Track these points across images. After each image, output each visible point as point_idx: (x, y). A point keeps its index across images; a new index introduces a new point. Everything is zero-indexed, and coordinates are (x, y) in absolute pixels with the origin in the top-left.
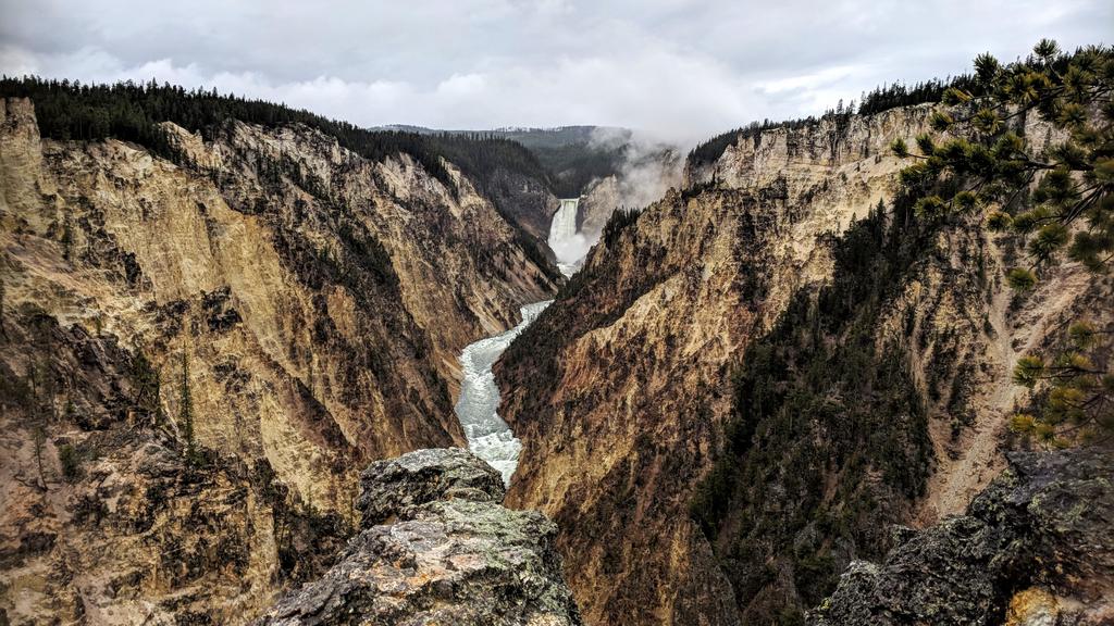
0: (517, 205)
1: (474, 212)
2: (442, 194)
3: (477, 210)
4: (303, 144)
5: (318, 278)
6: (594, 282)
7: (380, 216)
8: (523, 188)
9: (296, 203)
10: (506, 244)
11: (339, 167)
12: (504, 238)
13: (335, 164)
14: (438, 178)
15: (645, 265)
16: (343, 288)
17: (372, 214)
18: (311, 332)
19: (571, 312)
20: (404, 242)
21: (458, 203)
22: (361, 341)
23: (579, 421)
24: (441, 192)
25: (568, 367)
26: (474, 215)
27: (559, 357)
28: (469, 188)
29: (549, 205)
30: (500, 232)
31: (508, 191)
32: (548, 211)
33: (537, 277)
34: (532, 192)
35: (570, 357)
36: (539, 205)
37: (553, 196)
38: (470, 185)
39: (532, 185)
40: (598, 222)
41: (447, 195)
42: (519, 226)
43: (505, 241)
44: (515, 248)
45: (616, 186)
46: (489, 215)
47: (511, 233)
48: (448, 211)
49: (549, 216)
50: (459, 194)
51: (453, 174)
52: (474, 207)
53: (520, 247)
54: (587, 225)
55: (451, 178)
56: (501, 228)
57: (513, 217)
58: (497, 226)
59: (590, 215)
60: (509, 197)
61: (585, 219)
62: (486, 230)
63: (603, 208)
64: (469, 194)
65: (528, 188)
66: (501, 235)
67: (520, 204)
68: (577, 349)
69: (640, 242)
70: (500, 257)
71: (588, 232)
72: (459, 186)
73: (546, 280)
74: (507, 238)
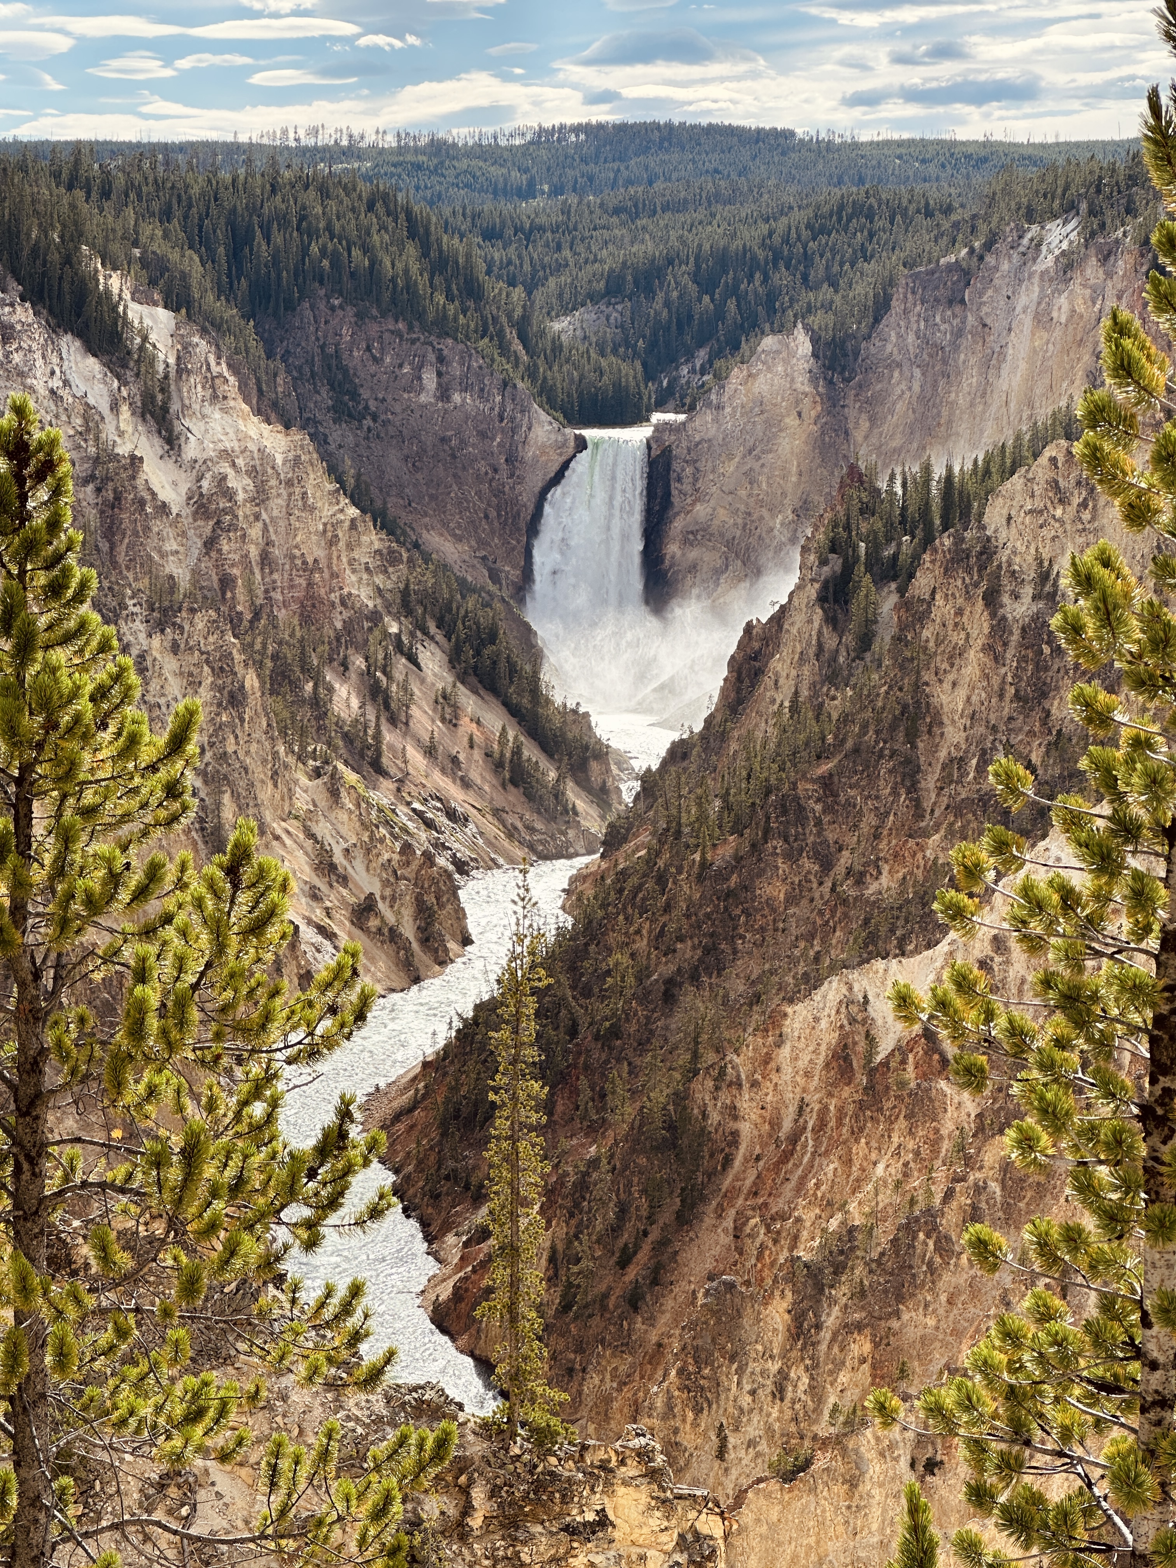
0: (394, 457)
1: (241, 485)
2: (104, 406)
3: (252, 472)
6: (822, 769)
8: (415, 383)
10: (375, 618)
12: (364, 593)
14: (80, 334)
15: (1043, 692)
19: (730, 894)
21: (173, 445)
23: (862, 1346)
24: (99, 398)
25: (745, 1128)
26: (241, 497)
27: (710, 1084)
28: (217, 381)
29: (530, 453)
30: (350, 564)
31: (354, 395)
32: (521, 480)
33: (508, 755)
34: (457, 398)
35: (755, 1084)
36: (487, 454)
37: (543, 416)
38: (218, 369)
39: (456, 369)
40: (735, 524)
41: (125, 411)
42: (416, 546)
43: (371, 604)
44: (412, 635)
45: (810, 371)
46: (304, 495)
47: (391, 570)
48: (133, 477)
49: (527, 499)
50: (175, 407)
51: (147, 322)
52: (240, 462)
53: (433, 629)
54: (691, 538)
55: (138, 340)
56: (350, 547)
57: (385, 503)
58: (333, 542)
59: (699, 496)
60: (360, 421)
61: (678, 514)
62: (293, 558)
63: (757, 466)
64: (218, 406)
65: (439, 384)
66: (354, 578)
67: (406, 452)
68: (785, 1051)
69: (1016, 597)
70: (353, 673)
71: (694, 567)
72: (173, 374)
73: (547, 772)
74: (378, 592)
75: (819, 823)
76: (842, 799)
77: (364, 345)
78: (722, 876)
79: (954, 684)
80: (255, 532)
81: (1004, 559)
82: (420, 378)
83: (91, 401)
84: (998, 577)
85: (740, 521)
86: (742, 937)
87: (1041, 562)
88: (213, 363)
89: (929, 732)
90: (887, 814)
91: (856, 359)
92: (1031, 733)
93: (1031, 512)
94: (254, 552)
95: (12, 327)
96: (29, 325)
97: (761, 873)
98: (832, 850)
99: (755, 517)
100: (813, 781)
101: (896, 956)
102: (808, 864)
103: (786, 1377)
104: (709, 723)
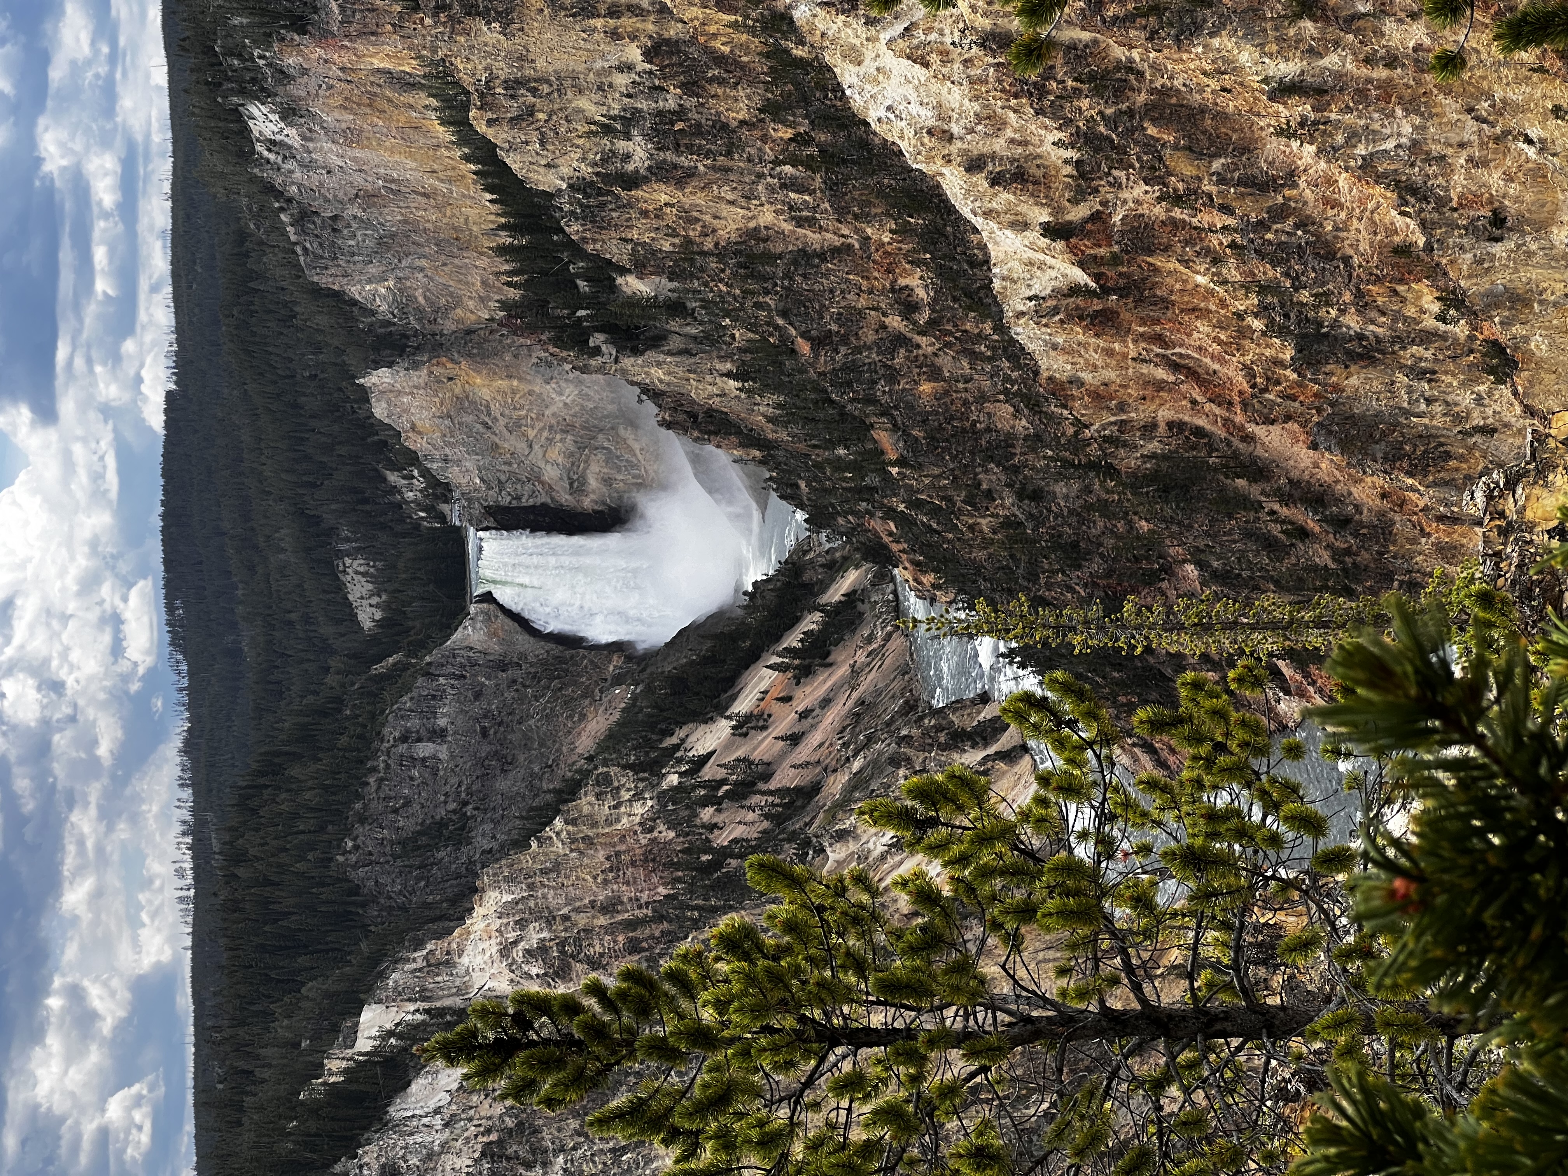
0: (502, 784)
1: (535, 935)
3: (521, 924)
6: (804, 347)
8: (429, 764)
10: (663, 797)
12: (639, 809)
14: (388, 1099)
15: (722, 128)
19: (931, 438)
25: (1165, 414)
26: (545, 934)
27: (1122, 452)
28: (432, 961)
29: (495, 647)
30: (611, 824)
31: (442, 824)
32: (523, 656)
33: (797, 662)
34: (442, 722)
35: (1122, 407)
36: (498, 691)
37: (457, 635)
38: (419, 960)
39: (414, 723)
40: (561, 440)
42: (590, 759)
43: (650, 803)
44: (679, 761)
45: (407, 369)
46: (544, 872)
47: (616, 784)
49: (540, 649)
50: (457, 1002)
51: (374, 1032)
52: (512, 936)
53: (674, 740)
54: (577, 485)
55: (393, 1041)
56: (594, 825)
57: (549, 791)
58: (589, 841)
59: (535, 477)
60: (468, 819)
61: (552, 499)
62: (606, 882)
63: (502, 422)
64: (457, 960)
65: (430, 740)
66: (625, 820)
67: (498, 772)
68: (1086, 376)
69: (627, 157)
70: (719, 819)
71: (607, 481)
72: (426, 1005)
73: (811, 622)
74: (638, 796)
75: (858, 350)
76: (834, 327)
77: (392, 816)
78: (912, 443)
79: (716, 217)
80: (581, 920)
81: (590, 170)
82: (424, 760)
83: (455, 1086)
84: (608, 175)
85: (558, 437)
86: (974, 423)
87: (592, 132)
88: (414, 966)
89: (766, 240)
90: (847, 281)
91: (394, 324)
92: (764, 138)
93: (542, 144)
94: (602, 921)
95: (383, 1166)
96: (381, 1149)
97: (910, 407)
98: (884, 335)
99: (554, 422)
100: (817, 356)
101: (990, 270)
102: (900, 358)
103: (1412, 368)
104: (762, 462)
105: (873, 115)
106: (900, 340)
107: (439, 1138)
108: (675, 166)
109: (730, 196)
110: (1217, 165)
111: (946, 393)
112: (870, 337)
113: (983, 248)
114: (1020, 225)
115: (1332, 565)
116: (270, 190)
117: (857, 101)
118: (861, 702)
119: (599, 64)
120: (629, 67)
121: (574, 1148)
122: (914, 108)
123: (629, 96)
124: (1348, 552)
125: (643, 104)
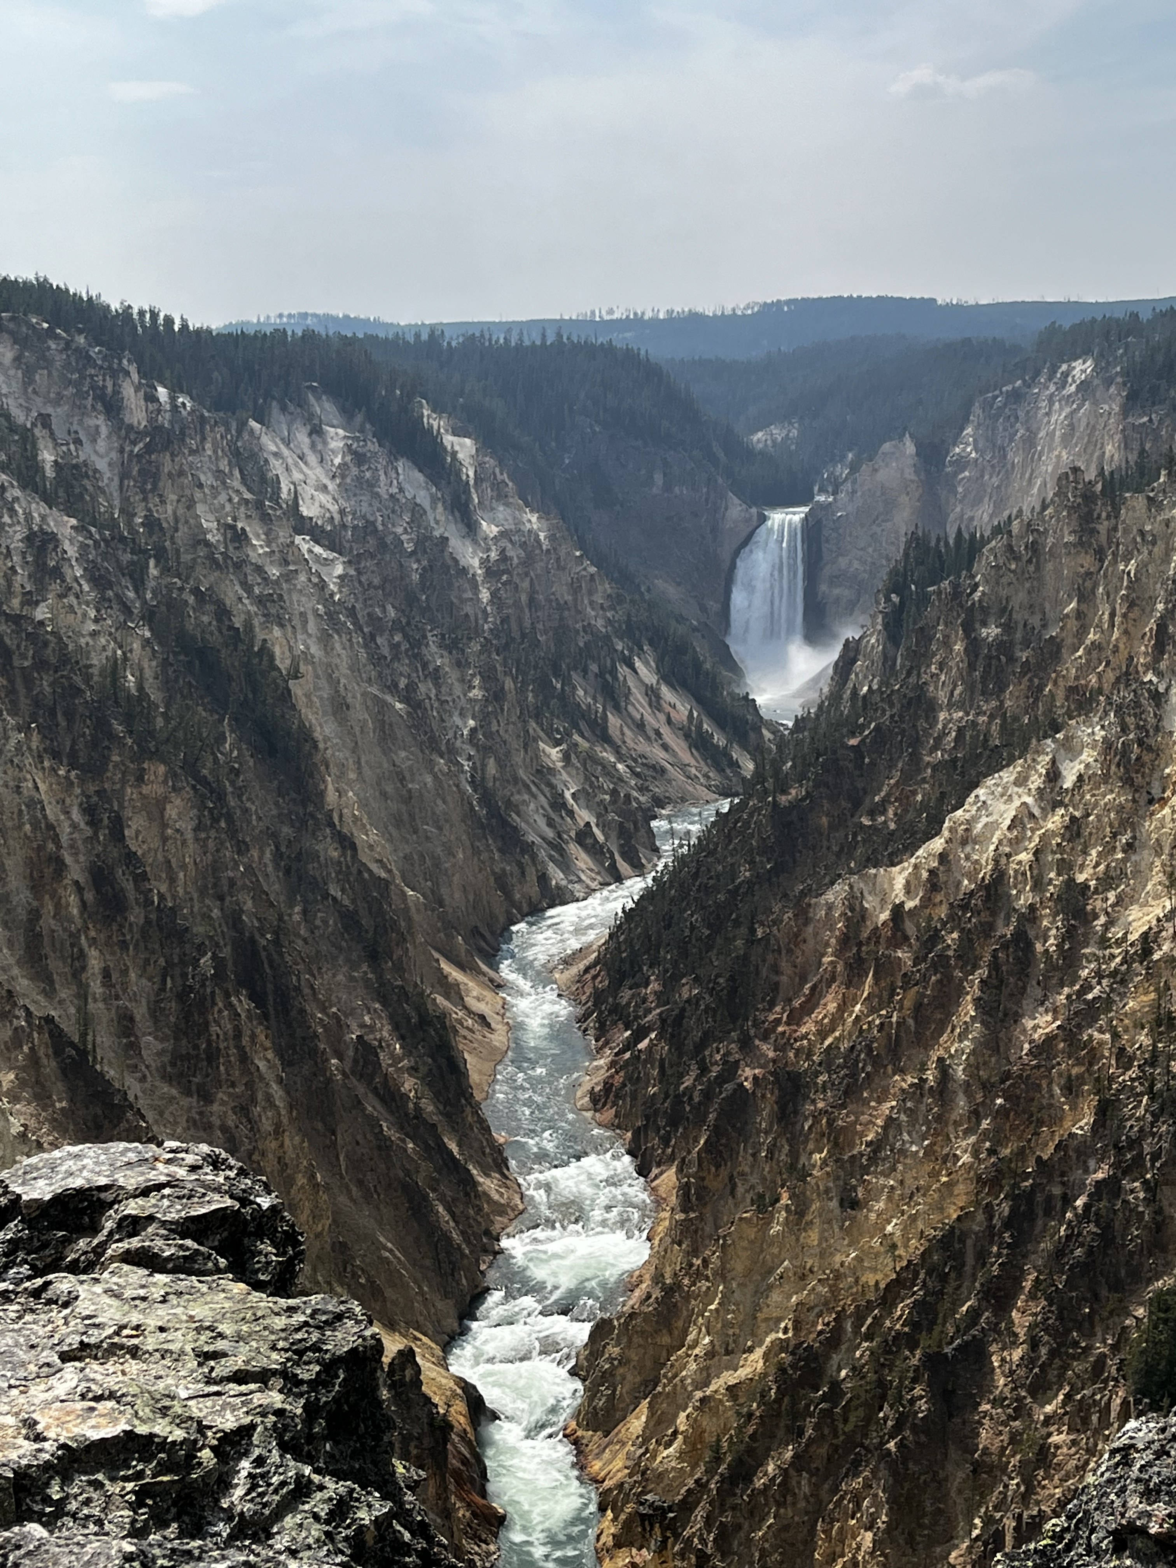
1: (516, 554)
2: (426, 504)
3: (523, 545)
4: (41, 377)
5: (94, 743)
6: (856, 741)
7: (259, 569)
8: (649, 481)
9: (29, 539)
10: (607, 638)
11: (141, 434)
12: (600, 623)
13: (130, 427)
14: (413, 459)
16: (162, 769)
17: (238, 566)
18: (79, 888)
19: (791, 824)
20: (325, 640)
21: (471, 528)
22: (216, 913)
24: (423, 498)
25: (785, 980)
26: (516, 561)
27: (760, 951)
28: (501, 486)
29: (727, 526)
30: (590, 604)
31: (608, 490)
32: (721, 544)
33: (693, 729)
34: (677, 490)
35: (789, 951)
36: (698, 527)
37: (736, 501)
38: (502, 477)
39: (676, 471)
40: (865, 570)
41: (440, 508)
43: (604, 630)
44: (631, 650)
45: (915, 466)
46: (558, 559)
47: (618, 607)
48: (443, 551)
49: (726, 556)
50: (474, 502)
51: (457, 448)
52: (515, 538)
53: (646, 647)
54: (834, 580)
55: (449, 459)
56: (590, 593)
58: (578, 590)
59: (841, 552)
61: (826, 564)
62: (550, 601)
63: (879, 530)
64: (502, 502)
65: (665, 481)
66: (592, 613)
67: (643, 528)
69: (985, 624)
70: (591, 676)
71: (837, 601)
72: (472, 482)
73: (719, 739)
74: (609, 622)
75: (851, 776)
76: (867, 761)
77: (615, 456)
78: (786, 812)
79: (943, 683)
80: (526, 584)
82: (652, 478)
83: (418, 501)
84: (972, 611)
85: (868, 568)
86: (800, 852)
87: (1002, 600)
88: (498, 474)
89: (927, 717)
91: (946, 457)
94: (524, 598)
96: (376, 453)
97: (812, 811)
98: (861, 794)
99: (878, 565)
100: (847, 749)
101: (885, 866)
102: (845, 804)
103: (775, 1145)
104: (820, 707)
105: (981, 792)
106: (857, 804)
107: (382, 491)
108: (977, 656)
109: (957, 692)
110: (911, 1022)
111: (821, 834)
112: (860, 785)
113: (901, 862)
114: (908, 889)
115: (682, 1088)
116: (1037, 373)
117: (990, 782)
118: (663, 771)
119: (1047, 605)
120: (1044, 626)
121: (360, 582)
122: (984, 820)
123: (1025, 625)
124: (691, 1098)
125: (1019, 635)
